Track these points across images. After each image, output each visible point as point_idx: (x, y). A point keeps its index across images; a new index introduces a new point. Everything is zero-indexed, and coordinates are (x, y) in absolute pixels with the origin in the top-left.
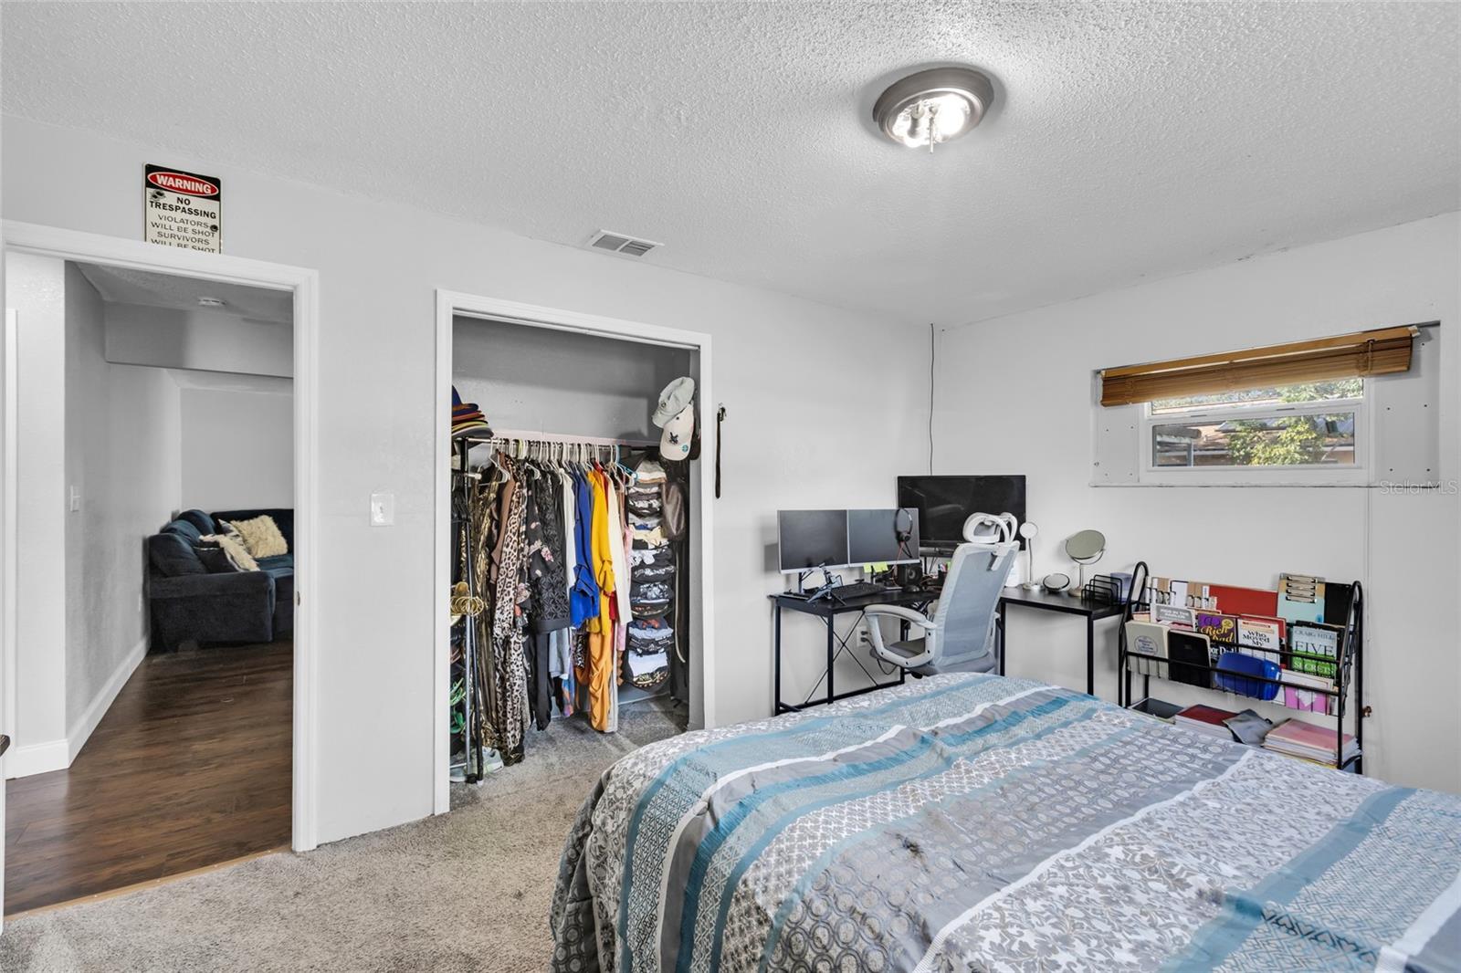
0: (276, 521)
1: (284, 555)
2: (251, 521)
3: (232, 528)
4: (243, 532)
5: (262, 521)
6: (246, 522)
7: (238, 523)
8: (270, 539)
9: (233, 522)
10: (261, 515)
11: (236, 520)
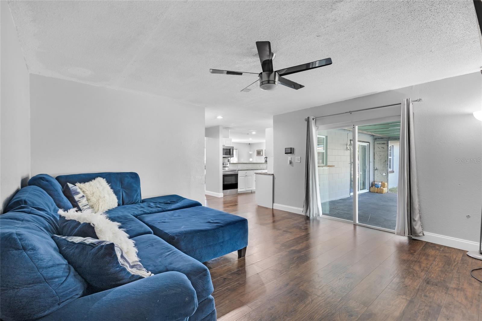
0: (108, 182)
1: (116, 208)
2: (91, 182)
3: (79, 190)
4: (87, 192)
5: (99, 182)
6: (87, 184)
7: (82, 185)
8: (107, 196)
9: (78, 184)
10: (97, 177)
11: (80, 183)
